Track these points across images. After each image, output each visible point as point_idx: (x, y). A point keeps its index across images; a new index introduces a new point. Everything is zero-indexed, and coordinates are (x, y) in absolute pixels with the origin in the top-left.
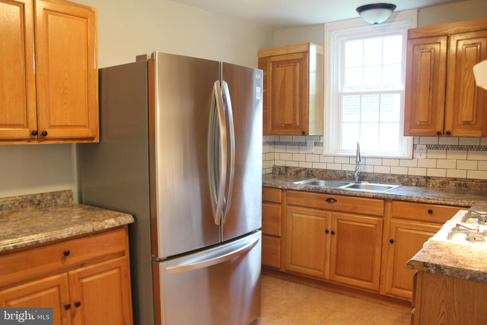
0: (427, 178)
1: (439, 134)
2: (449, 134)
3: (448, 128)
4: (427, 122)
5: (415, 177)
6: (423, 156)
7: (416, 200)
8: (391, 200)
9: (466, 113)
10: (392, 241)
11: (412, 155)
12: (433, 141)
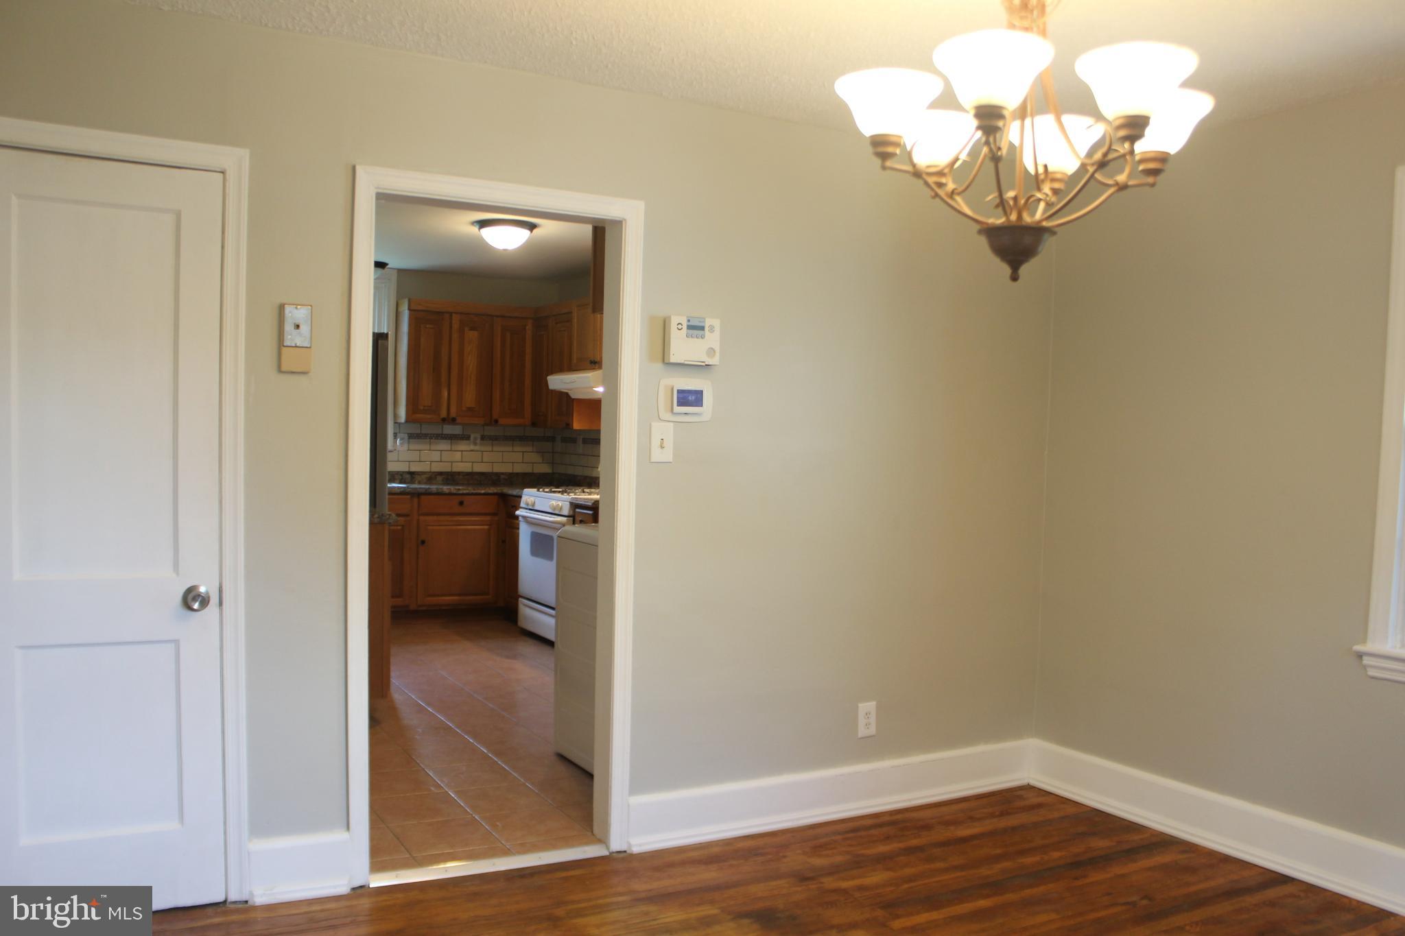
0: (412, 474)
1: (444, 420)
2: (454, 420)
3: (453, 414)
4: (431, 406)
5: (398, 473)
6: (406, 447)
7: (447, 491)
8: (418, 494)
9: (470, 397)
10: (423, 542)
11: (394, 446)
12: (415, 429)
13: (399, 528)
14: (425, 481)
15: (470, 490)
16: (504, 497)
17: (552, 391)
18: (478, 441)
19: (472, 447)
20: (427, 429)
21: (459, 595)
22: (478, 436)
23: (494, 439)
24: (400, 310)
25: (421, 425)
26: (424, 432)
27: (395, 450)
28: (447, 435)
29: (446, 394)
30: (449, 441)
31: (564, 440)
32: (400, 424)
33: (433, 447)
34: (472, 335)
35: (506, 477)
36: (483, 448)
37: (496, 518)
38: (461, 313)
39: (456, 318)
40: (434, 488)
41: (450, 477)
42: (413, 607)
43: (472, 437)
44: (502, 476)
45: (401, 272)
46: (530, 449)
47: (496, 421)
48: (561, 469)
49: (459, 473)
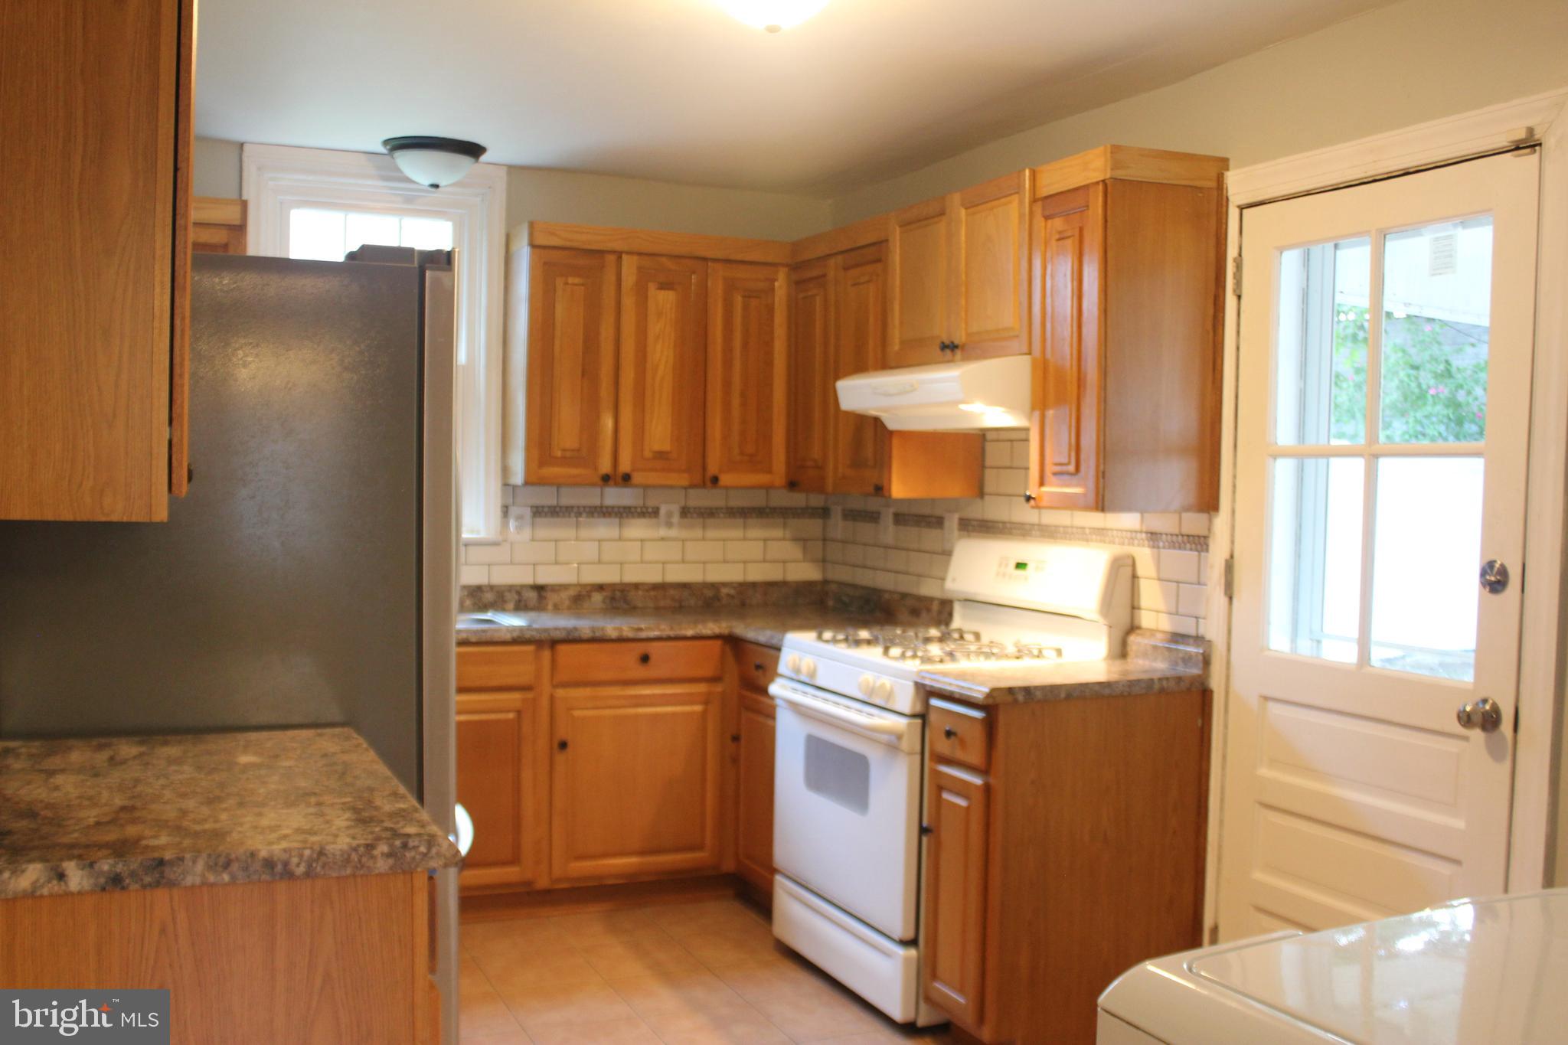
0: (540, 589)
1: (606, 479)
2: (626, 479)
3: (625, 466)
4: (578, 450)
5: (511, 588)
6: (527, 533)
7: (614, 634)
8: (551, 643)
9: (660, 432)
10: (563, 745)
11: (501, 533)
12: (546, 497)
13: (511, 716)
14: (567, 603)
15: (663, 629)
16: (734, 643)
17: (848, 414)
18: (676, 519)
19: (663, 532)
20: (570, 497)
21: (642, 853)
22: (675, 509)
23: (707, 514)
24: (514, 248)
25: (558, 488)
26: (566, 501)
27: (505, 541)
28: (613, 507)
29: (608, 423)
30: (617, 520)
31: (851, 515)
32: (515, 487)
33: (584, 533)
34: (663, 301)
35: (732, 592)
36: (685, 534)
37: (719, 688)
38: (640, 254)
39: (629, 266)
40: (584, 625)
41: (618, 594)
42: (543, 883)
43: (663, 511)
44: (724, 591)
45: (516, 171)
46: (778, 533)
47: (715, 480)
48: (841, 574)
49: (636, 586)
